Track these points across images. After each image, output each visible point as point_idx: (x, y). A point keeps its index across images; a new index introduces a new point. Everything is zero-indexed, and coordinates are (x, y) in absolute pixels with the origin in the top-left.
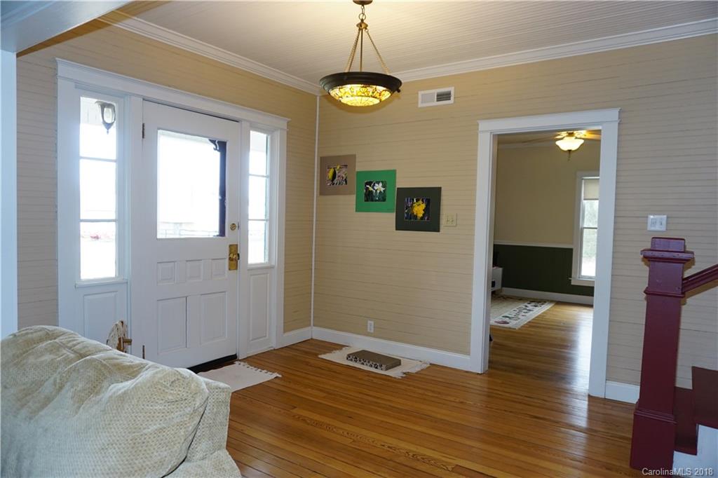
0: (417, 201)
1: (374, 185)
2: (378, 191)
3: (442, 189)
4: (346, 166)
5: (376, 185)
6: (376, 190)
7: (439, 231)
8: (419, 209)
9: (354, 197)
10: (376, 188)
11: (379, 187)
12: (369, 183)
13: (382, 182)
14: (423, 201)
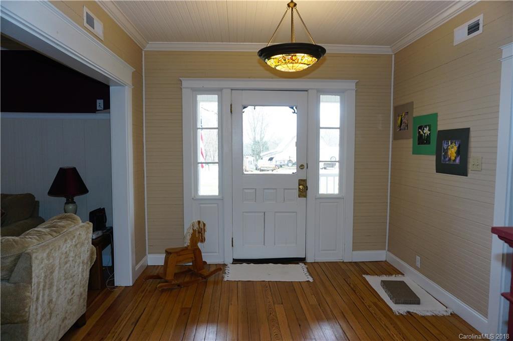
0: (451, 144)
1: (424, 129)
2: (426, 135)
3: (471, 129)
4: (407, 113)
5: (425, 128)
6: (425, 134)
7: (467, 176)
8: (452, 151)
9: (411, 141)
10: (425, 132)
11: (426, 130)
12: (420, 128)
13: (429, 125)
14: (455, 143)
